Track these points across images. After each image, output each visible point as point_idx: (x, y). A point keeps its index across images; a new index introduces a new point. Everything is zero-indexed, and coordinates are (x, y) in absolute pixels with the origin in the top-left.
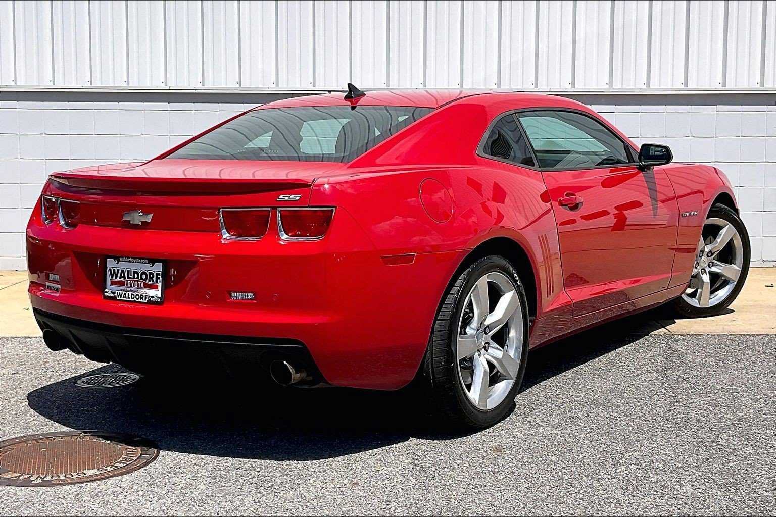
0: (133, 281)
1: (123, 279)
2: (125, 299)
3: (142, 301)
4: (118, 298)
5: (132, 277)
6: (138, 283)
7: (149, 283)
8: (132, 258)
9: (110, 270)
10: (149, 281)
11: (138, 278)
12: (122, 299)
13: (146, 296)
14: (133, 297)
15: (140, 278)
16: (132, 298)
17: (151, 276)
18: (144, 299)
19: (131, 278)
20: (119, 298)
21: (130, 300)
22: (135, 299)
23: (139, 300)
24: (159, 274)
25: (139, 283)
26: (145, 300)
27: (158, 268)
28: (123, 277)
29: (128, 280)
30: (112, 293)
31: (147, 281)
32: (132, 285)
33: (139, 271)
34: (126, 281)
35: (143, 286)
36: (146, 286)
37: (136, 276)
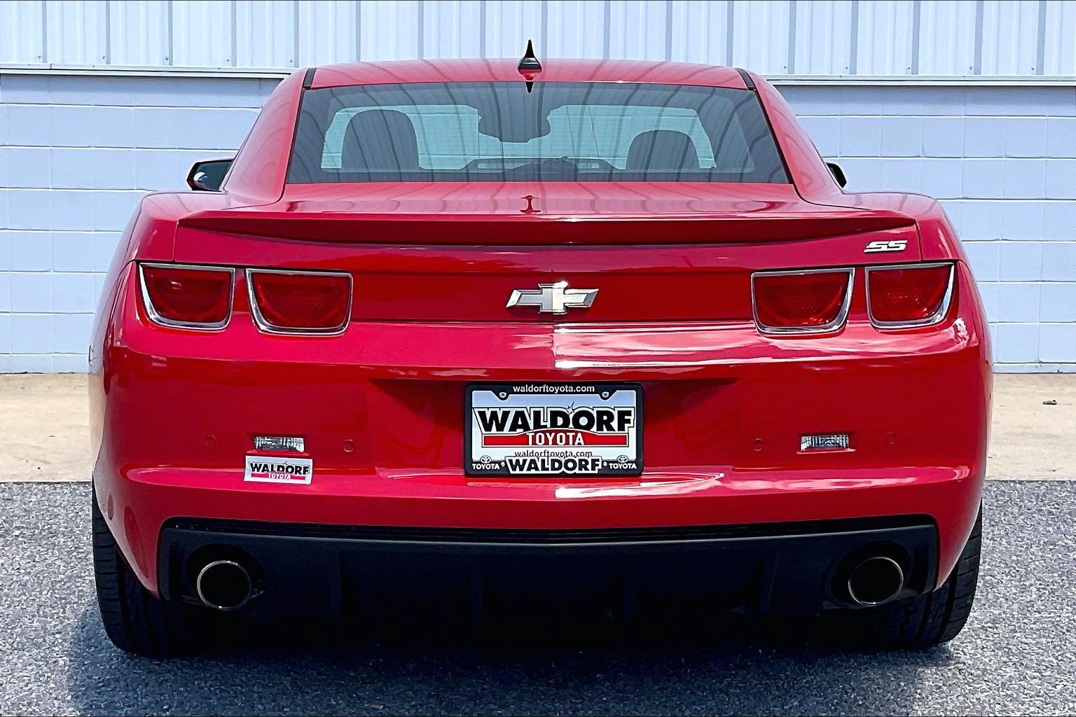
0: (550, 432)
1: (520, 431)
2: (533, 471)
3: (583, 471)
4: (512, 472)
5: (548, 424)
6: (567, 437)
7: (599, 433)
8: (550, 384)
9: (482, 414)
10: (600, 428)
12: (525, 472)
13: (593, 461)
14: (557, 465)
15: (571, 425)
16: (553, 468)
17: (605, 418)
18: (589, 466)
19: (546, 427)
20: (518, 471)
21: (550, 472)
22: (563, 469)
23: (577, 471)
24: (629, 413)
25: (571, 435)
26: (593, 469)
27: (626, 400)
28: (520, 427)
29: (536, 433)
30: (495, 462)
31: (594, 429)
32: (550, 443)
33: (570, 410)
34: (530, 435)
35: (582, 441)
36: (590, 440)
37: (560, 421)
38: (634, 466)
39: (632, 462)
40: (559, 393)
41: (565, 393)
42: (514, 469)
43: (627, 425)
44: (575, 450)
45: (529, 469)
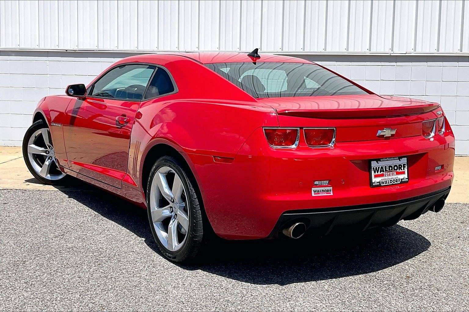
0: (389, 172)
1: (382, 172)
2: (386, 184)
3: (397, 183)
4: (382, 185)
5: (388, 170)
7: (399, 171)
8: (388, 158)
9: (374, 168)
10: (399, 170)
11: (392, 169)
12: (384, 184)
13: (399, 179)
15: (393, 170)
16: (391, 183)
17: (400, 166)
18: (398, 181)
19: (387, 170)
20: (383, 185)
21: (390, 184)
22: (393, 183)
23: (395, 183)
24: (405, 165)
25: (393, 172)
26: (399, 182)
27: (404, 161)
28: (382, 171)
29: (385, 173)
30: (378, 182)
31: (398, 170)
32: (389, 175)
33: (393, 165)
34: (384, 173)
35: (395, 174)
36: (398, 173)
37: (391, 168)
38: (407, 180)
39: (407, 179)
40: (391, 160)
41: (392, 160)
42: (382, 184)
43: (405, 168)
44: (394, 177)
45: (385, 184)
